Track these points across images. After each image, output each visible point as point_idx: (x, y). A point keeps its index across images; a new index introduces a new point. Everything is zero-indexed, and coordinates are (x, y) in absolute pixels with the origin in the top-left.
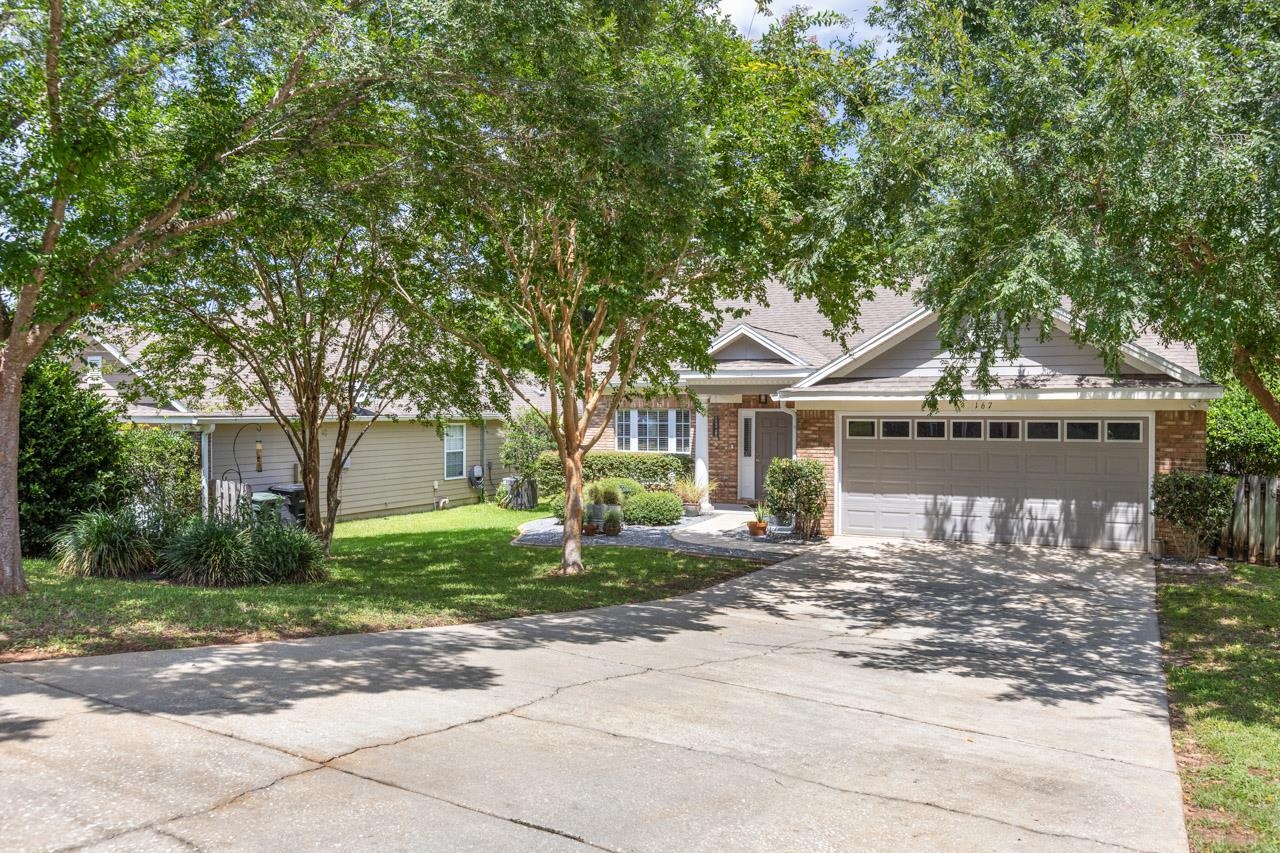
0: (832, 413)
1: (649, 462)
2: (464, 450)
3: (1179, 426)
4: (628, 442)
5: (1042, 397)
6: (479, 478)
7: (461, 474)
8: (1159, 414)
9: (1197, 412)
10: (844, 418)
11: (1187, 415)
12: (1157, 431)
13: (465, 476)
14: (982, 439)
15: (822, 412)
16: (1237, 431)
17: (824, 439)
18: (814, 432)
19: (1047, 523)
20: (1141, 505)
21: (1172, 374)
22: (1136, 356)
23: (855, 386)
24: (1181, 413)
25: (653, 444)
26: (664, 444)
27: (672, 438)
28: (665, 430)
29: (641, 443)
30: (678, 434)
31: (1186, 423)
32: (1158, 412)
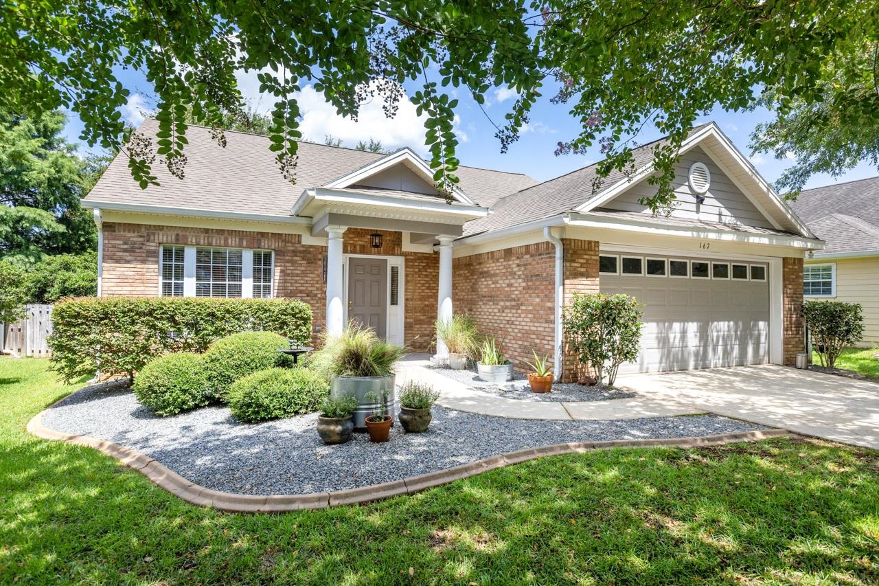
4: (179, 288)
9: (801, 259)
11: (796, 261)
12: (784, 273)
24: (795, 259)
25: (220, 290)
26: (236, 291)
27: (247, 284)
28: (236, 273)
29: (202, 290)
30: (256, 279)
31: (796, 267)
32: (784, 259)
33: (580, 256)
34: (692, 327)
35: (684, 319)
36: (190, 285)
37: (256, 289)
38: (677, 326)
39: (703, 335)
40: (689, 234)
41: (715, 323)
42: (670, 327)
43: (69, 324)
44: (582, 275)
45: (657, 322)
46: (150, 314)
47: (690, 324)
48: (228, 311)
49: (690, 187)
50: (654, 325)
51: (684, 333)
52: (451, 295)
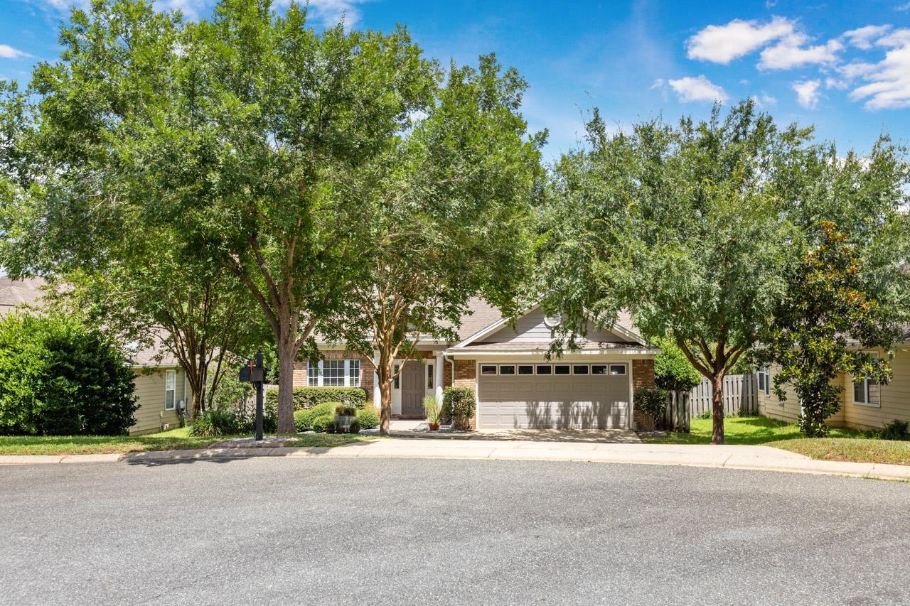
0: (474, 361)
1: (346, 393)
2: (174, 389)
3: (643, 367)
4: (316, 380)
5: (583, 353)
6: (183, 410)
7: (173, 406)
8: (634, 361)
9: (650, 360)
10: (480, 364)
11: (646, 362)
12: (633, 370)
13: (174, 408)
14: (552, 374)
15: (469, 361)
16: (662, 370)
17: (470, 374)
18: (465, 372)
19: (585, 408)
20: (627, 403)
21: (641, 343)
22: (628, 335)
23: (488, 347)
24: (644, 361)
25: (334, 381)
26: (342, 381)
27: (347, 378)
28: (342, 373)
29: (326, 381)
30: (351, 375)
31: (645, 365)
32: (633, 360)
33: (463, 368)
34: (555, 406)
35: (548, 400)
36: (321, 379)
37: (351, 381)
38: (542, 405)
39: (565, 412)
40: (530, 353)
41: (576, 403)
42: (537, 405)
43: (271, 398)
44: (465, 377)
45: (527, 401)
46: (297, 394)
47: (554, 403)
48: (326, 393)
49: (545, 323)
50: (544, 403)
51: (547, 411)
52: (442, 384)
